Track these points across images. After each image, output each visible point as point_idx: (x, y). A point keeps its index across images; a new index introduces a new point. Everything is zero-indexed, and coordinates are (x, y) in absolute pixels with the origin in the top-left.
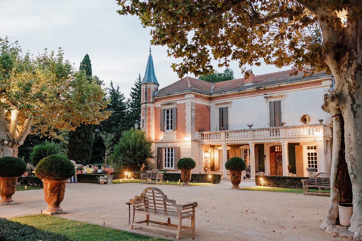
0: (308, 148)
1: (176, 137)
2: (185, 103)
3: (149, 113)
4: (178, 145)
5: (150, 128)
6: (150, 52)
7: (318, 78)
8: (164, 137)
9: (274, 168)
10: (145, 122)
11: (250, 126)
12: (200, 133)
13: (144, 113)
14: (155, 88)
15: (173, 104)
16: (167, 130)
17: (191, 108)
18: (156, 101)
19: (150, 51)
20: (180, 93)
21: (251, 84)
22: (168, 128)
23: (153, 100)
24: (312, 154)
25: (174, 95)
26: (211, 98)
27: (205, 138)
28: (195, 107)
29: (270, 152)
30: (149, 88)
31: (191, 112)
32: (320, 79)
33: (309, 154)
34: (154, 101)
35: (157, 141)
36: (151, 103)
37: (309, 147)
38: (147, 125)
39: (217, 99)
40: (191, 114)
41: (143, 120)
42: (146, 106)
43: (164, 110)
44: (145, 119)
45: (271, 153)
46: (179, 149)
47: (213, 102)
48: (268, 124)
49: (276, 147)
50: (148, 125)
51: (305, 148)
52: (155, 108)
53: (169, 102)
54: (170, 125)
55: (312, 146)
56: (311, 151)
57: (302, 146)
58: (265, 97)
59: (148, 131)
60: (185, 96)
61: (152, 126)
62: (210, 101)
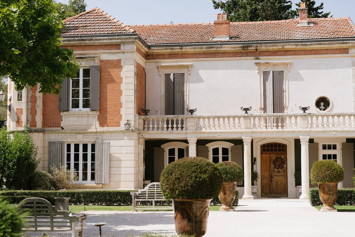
0: (324, 147)
1: (97, 123)
2: (120, 60)
4: (103, 138)
5: (36, 101)
7: (346, 43)
8: (67, 122)
9: (267, 178)
11: (246, 110)
12: (143, 117)
15: (92, 58)
16: (74, 108)
17: (134, 69)
20: (111, 39)
21: (227, 38)
22: (76, 105)
24: (330, 156)
25: (96, 42)
26: (149, 55)
29: (261, 153)
31: (134, 78)
32: (348, 45)
33: (324, 157)
37: (326, 145)
38: (30, 95)
39: (160, 57)
40: (134, 81)
45: (263, 155)
46: (107, 145)
47: (152, 62)
48: (259, 107)
50: (31, 97)
51: (321, 147)
53: (81, 55)
54: (81, 98)
55: (330, 144)
56: (328, 152)
57: (317, 144)
58: (256, 64)
59: (31, 109)
60: (122, 47)
61: (39, 98)
62: (146, 59)
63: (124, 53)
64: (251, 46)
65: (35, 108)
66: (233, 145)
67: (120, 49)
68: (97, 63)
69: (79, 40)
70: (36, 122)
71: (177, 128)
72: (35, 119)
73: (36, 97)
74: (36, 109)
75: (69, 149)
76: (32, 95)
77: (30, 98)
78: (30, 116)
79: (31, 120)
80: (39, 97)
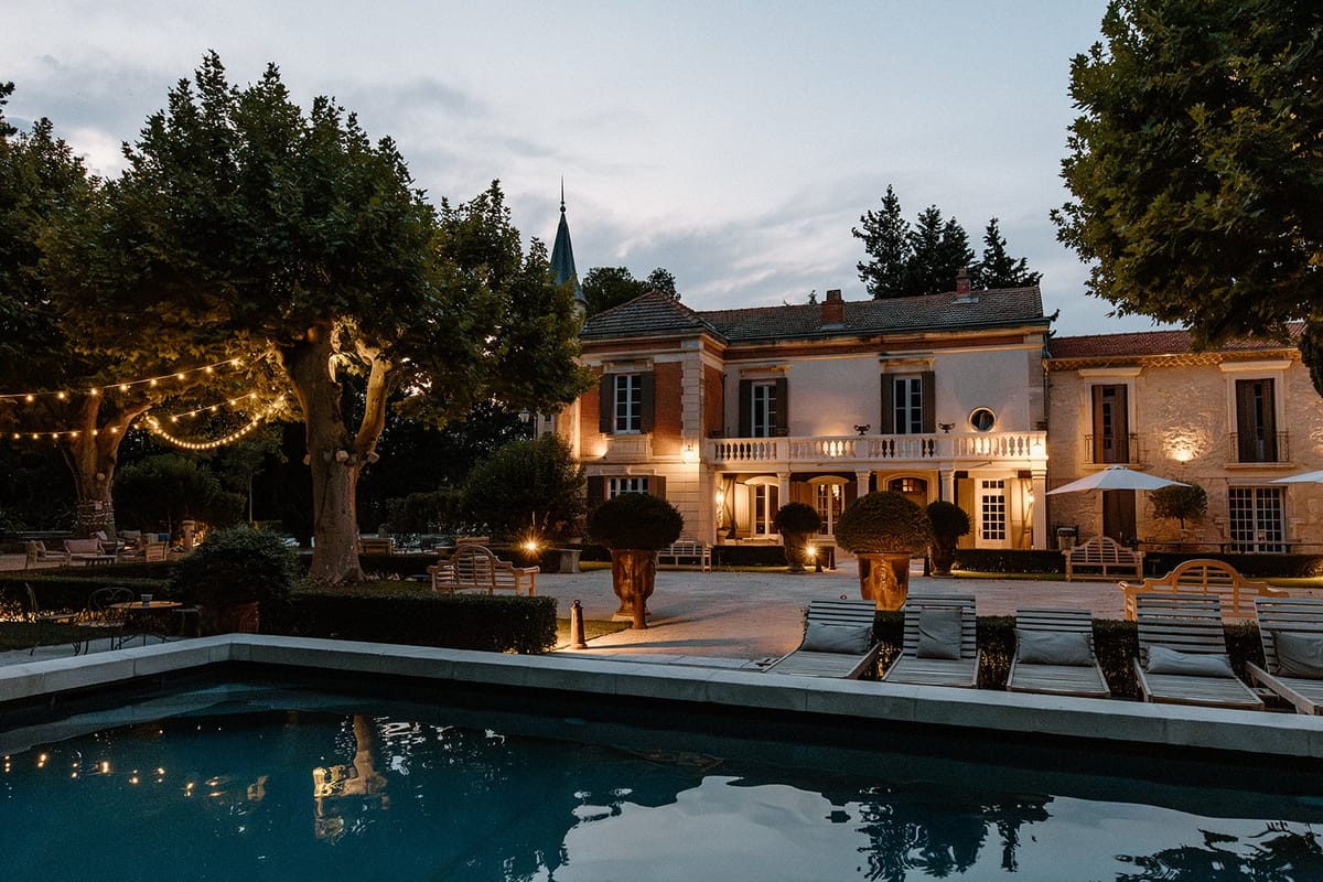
0: (985, 485)
1: (649, 450)
2: (680, 362)
4: (658, 471)
6: (563, 215)
7: (1018, 328)
8: (611, 450)
11: (862, 429)
12: (714, 441)
15: (643, 361)
16: (618, 429)
17: (700, 375)
19: (563, 209)
20: (666, 335)
21: (840, 326)
22: (622, 425)
24: (993, 499)
25: (647, 338)
26: (728, 354)
27: (726, 454)
28: (704, 373)
31: (699, 387)
32: (1021, 331)
33: (985, 499)
35: (587, 459)
37: (988, 482)
40: (700, 392)
43: (613, 375)
46: (662, 481)
47: (735, 364)
49: (905, 483)
51: (979, 484)
53: (629, 355)
54: (629, 416)
55: (993, 480)
56: (991, 492)
57: (973, 480)
58: (881, 361)
60: (683, 344)
62: (724, 359)
63: (685, 352)
64: (874, 337)
66: (847, 481)
67: (680, 347)
68: (649, 367)
69: (625, 337)
71: (762, 456)
75: (613, 487)
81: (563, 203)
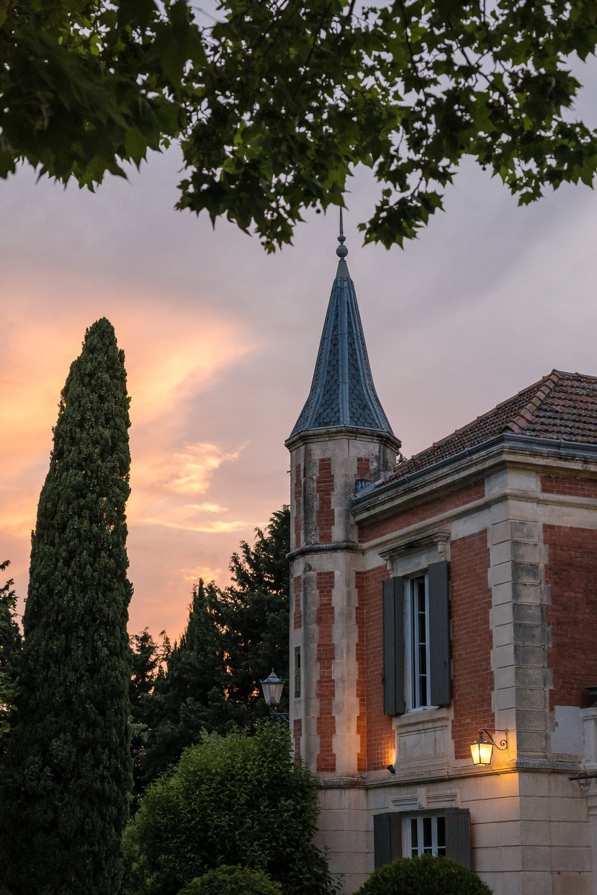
1: (451, 746)
2: (486, 531)
3: (326, 610)
4: (462, 796)
5: (333, 694)
6: (343, 266)
8: (402, 750)
10: (306, 663)
13: (302, 608)
14: (359, 460)
15: (431, 541)
17: (515, 555)
18: (362, 538)
23: (347, 530)
28: (544, 549)
30: (326, 465)
31: (515, 585)
34: (355, 537)
35: (370, 775)
36: (335, 549)
38: (316, 676)
40: (516, 594)
41: (298, 649)
42: (308, 568)
44: (306, 645)
50: (319, 682)
52: (361, 578)
59: (319, 719)
60: (487, 487)
61: (341, 684)
63: (490, 505)
65: (331, 713)
67: (484, 494)
70: (334, 755)
72: (330, 746)
73: (333, 681)
74: (333, 718)
75: (414, 839)
76: (322, 677)
77: (314, 687)
78: (316, 740)
79: (318, 753)
80: (342, 680)
81: (342, 239)
